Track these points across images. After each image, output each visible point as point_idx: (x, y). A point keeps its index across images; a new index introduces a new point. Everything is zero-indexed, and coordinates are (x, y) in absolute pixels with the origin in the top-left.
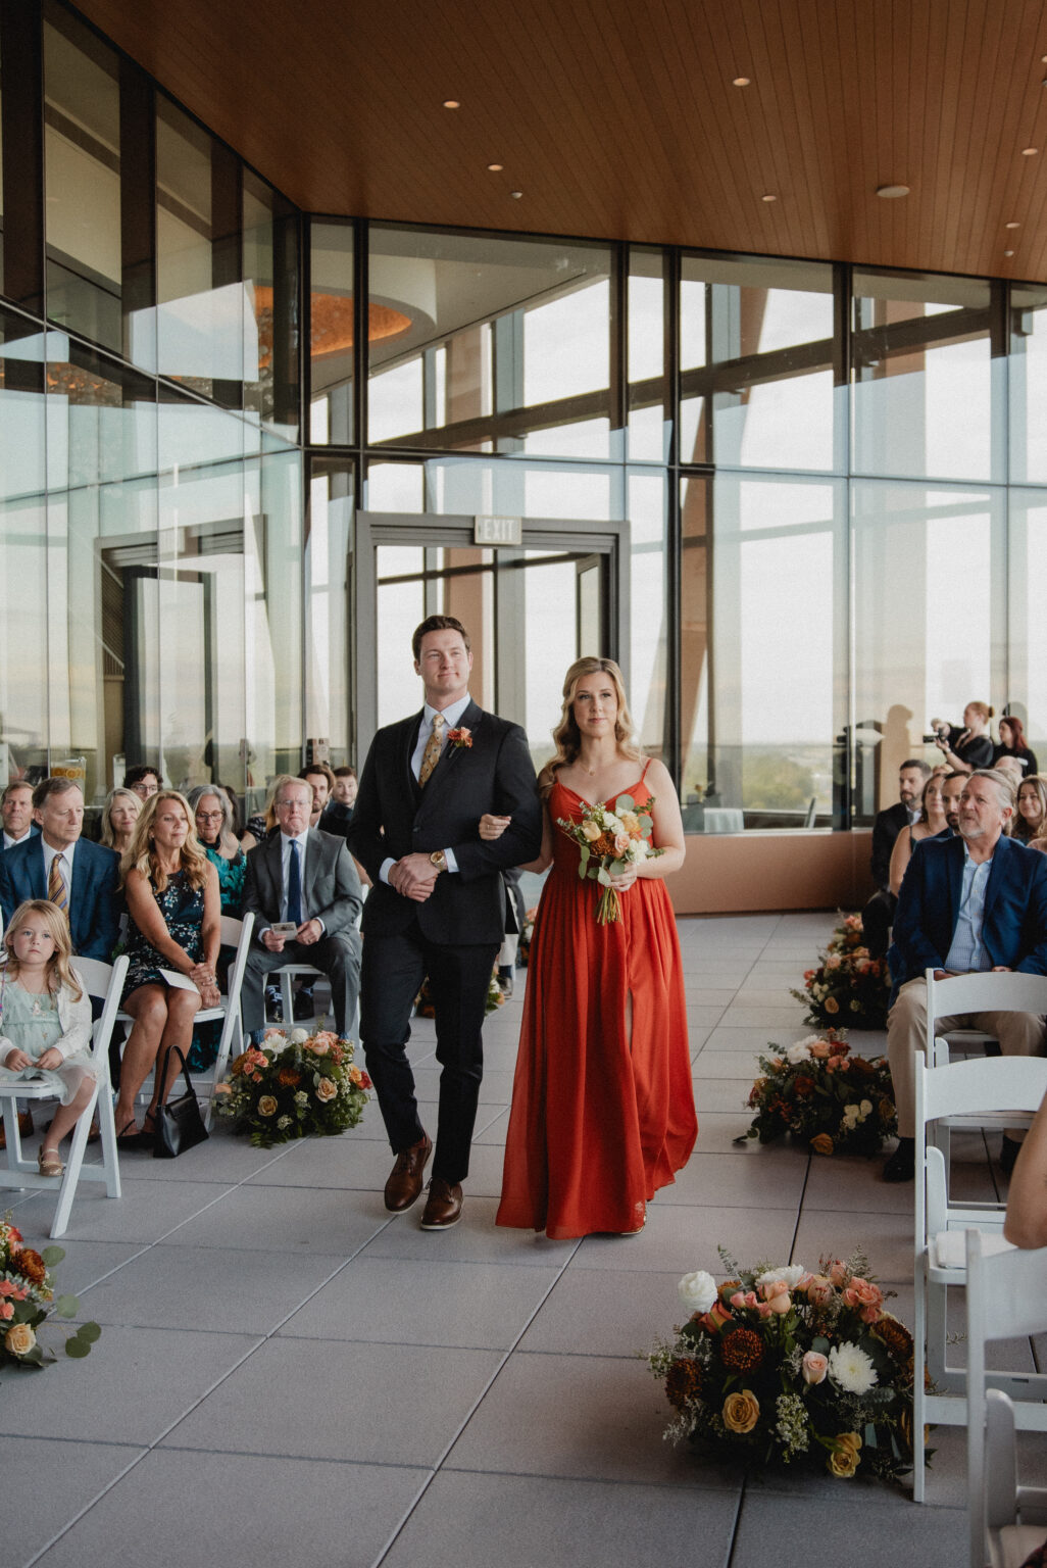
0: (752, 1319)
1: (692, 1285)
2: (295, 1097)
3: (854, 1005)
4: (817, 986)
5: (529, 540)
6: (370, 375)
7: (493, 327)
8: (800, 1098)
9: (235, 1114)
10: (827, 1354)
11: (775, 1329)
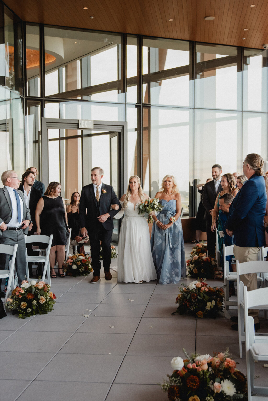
0: (193, 372)
1: (176, 361)
2: (33, 302)
3: (202, 271)
4: (191, 265)
5: (96, 127)
6: (45, 74)
7: (81, 60)
8: (193, 300)
9: (13, 308)
10: (220, 383)
11: (202, 375)
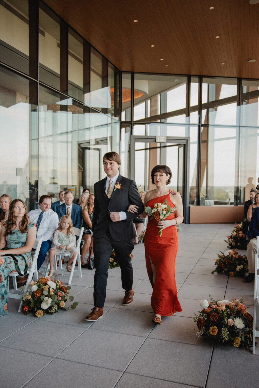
0: (216, 311)
1: (203, 302)
3: (239, 244)
4: (230, 240)
5: (168, 141)
6: (134, 106)
7: (160, 95)
8: (227, 264)
10: (233, 319)
11: (221, 313)
